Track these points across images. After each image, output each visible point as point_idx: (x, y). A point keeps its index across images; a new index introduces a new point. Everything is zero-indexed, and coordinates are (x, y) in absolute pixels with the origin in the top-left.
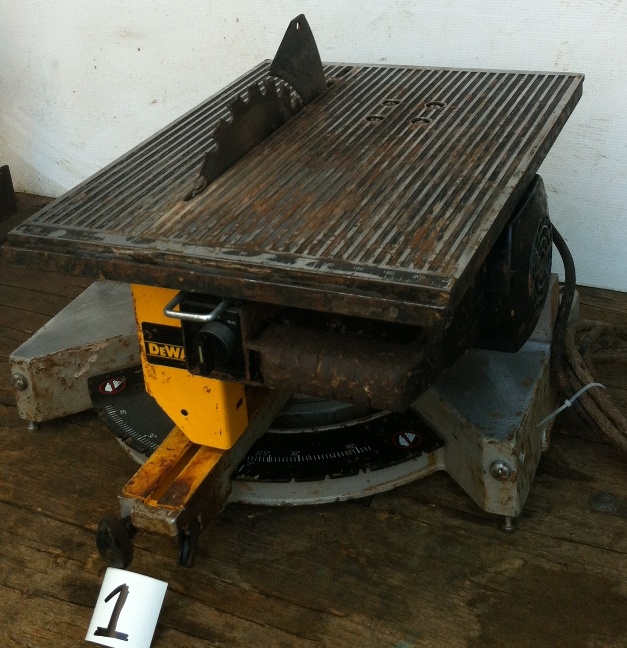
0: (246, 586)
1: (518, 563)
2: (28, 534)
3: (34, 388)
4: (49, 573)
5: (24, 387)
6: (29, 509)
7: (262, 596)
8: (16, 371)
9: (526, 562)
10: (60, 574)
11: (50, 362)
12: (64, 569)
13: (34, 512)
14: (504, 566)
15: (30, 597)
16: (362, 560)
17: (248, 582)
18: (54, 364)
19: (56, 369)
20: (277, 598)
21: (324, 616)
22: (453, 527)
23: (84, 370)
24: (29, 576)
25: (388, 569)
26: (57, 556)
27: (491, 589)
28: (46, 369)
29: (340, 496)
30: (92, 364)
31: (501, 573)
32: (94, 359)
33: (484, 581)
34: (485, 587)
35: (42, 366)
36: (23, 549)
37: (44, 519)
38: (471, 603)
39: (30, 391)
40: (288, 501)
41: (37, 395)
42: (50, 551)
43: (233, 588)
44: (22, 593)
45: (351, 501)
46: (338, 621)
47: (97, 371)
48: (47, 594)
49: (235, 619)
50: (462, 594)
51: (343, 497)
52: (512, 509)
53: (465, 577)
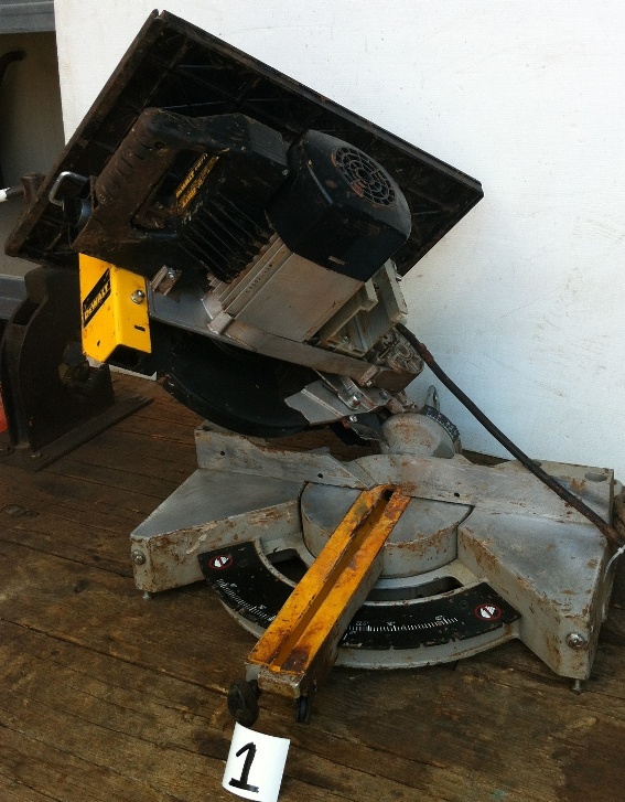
0: (356, 741)
1: (591, 721)
2: (156, 692)
3: (152, 564)
4: (179, 728)
5: (143, 562)
6: (154, 670)
7: (371, 750)
8: (135, 548)
9: (598, 720)
10: (189, 728)
11: (166, 541)
12: (192, 724)
13: (158, 673)
14: (581, 724)
15: (163, 749)
16: (455, 718)
17: (356, 736)
18: (169, 542)
19: (171, 547)
20: (384, 751)
21: (428, 767)
22: (532, 688)
23: (195, 548)
24: (161, 730)
25: (478, 726)
26: (184, 712)
27: (571, 744)
28: (162, 547)
29: (431, 661)
30: (202, 542)
31: (578, 729)
32: (203, 538)
33: (564, 737)
34: (566, 742)
35: (159, 544)
36: (153, 706)
37: (169, 680)
38: (555, 756)
39: (148, 565)
40: (384, 665)
41: (154, 569)
42: (178, 707)
43: (343, 741)
44: (157, 746)
45: (440, 666)
46: (440, 772)
47: (206, 548)
48: (178, 746)
49: (349, 770)
50: (546, 748)
51: (433, 662)
52: (582, 673)
53: (547, 733)
